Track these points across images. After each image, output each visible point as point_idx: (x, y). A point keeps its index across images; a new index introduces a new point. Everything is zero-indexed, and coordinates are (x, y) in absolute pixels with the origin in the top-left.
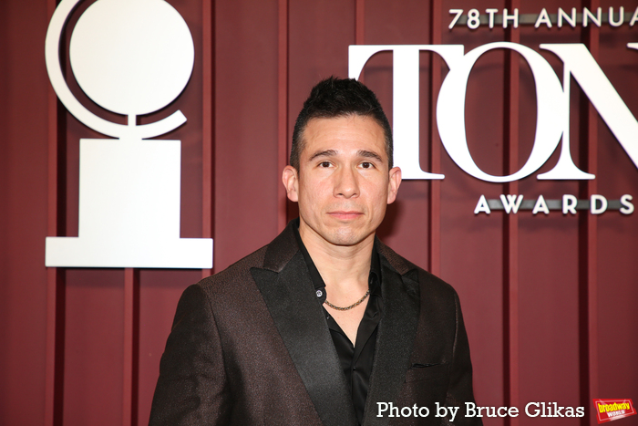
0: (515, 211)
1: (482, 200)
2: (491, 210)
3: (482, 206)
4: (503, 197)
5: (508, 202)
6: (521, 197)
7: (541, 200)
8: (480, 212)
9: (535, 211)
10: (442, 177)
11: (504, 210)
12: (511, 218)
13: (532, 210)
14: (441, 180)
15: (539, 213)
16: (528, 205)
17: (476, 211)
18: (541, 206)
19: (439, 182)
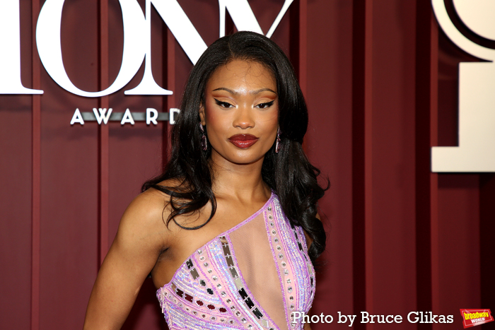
0: (106, 122)
1: (77, 112)
2: (85, 121)
3: (77, 118)
4: (95, 110)
5: (100, 115)
6: (110, 110)
7: (128, 112)
8: (75, 123)
9: (123, 123)
10: (41, 92)
11: (96, 121)
12: (103, 128)
13: (120, 121)
14: (41, 95)
15: (126, 123)
16: (117, 117)
17: (72, 123)
18: (128, 117)
19: (39, 97)
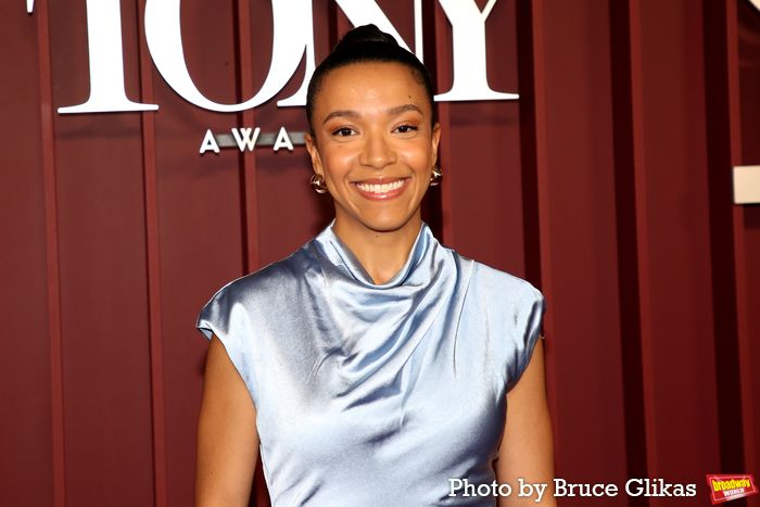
0: (251, 147)
1: (209, 135)
2: (221, 148)
3: (209, 143)
4: (235, 131)
5: (242, 138)
6: (257, 130)
7: (283, 133)
8: (207, 151)
9: (276, 148)
10: (155, 107)
11: (237, 148)
12: (247, 157)
13: (273, 146)
14: (156, 111)
15: (281, 149)
16: (267, 140)
17: (202, 151)
18: (284, 140)
19: (152, 114)
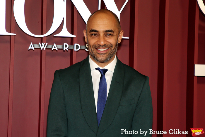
0: (45, 48)
1: (31, 44)
2: (35, 48)
3: (31, 46)
4: (40, 43)
5: (42, 46)
6: (47, 44)
7: (55, 45)
8: (30, 49)
9: (52, 49)
10: (15, 34)
11: (40, 49)
12: (43, 51)
13: (51, 49)
14: (15, 36)
15: (54, 50)
16: (50, 47)
17: (29, 49)
18: (55, 47)
19: (14, 36)
